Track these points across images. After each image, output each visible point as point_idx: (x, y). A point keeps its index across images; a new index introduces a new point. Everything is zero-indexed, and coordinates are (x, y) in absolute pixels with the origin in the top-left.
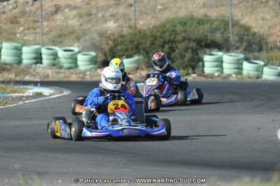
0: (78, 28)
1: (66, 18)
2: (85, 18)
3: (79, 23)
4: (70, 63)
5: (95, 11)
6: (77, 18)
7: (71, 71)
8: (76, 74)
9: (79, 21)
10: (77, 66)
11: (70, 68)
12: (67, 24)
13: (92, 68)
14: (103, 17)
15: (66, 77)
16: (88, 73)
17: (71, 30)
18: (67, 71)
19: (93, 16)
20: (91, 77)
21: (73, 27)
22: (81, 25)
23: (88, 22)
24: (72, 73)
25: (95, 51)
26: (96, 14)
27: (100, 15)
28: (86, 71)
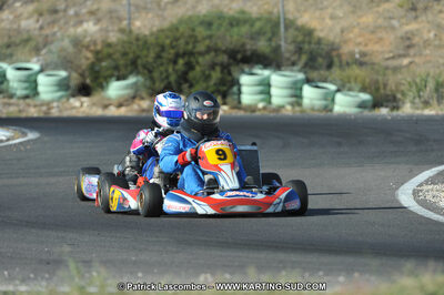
0: (37, 32)
1: (18, 17)
2: (48, 18)
3: (38, 26)
4: (26, 89)
5: (63, 7)
6: (36, 17)
7: (28, 101)
8: (35, 106)
9: (38, 21)
10: (36, 93)
11: (26, 97)
12: (19, 26)
13: (61, 97)
14: (77, 14)
15: (20, 111)
16: (55, 104)
17: (25, 36)
18: (21, 101)
19: (61, 14)
20: (60, 111)
21: (28, 31)
22: (41, 28)
23: (53, 22)
24: (29, 105)
25: (65, 69)
26: (65, 11)
27: (71, 12)
28: (53, 101)
